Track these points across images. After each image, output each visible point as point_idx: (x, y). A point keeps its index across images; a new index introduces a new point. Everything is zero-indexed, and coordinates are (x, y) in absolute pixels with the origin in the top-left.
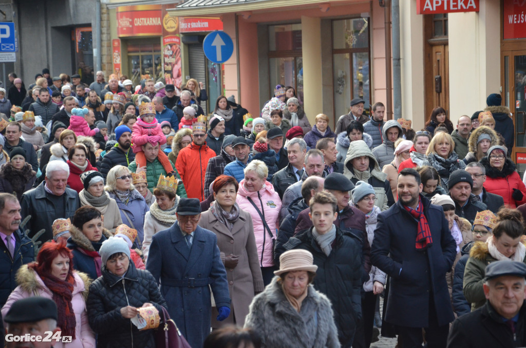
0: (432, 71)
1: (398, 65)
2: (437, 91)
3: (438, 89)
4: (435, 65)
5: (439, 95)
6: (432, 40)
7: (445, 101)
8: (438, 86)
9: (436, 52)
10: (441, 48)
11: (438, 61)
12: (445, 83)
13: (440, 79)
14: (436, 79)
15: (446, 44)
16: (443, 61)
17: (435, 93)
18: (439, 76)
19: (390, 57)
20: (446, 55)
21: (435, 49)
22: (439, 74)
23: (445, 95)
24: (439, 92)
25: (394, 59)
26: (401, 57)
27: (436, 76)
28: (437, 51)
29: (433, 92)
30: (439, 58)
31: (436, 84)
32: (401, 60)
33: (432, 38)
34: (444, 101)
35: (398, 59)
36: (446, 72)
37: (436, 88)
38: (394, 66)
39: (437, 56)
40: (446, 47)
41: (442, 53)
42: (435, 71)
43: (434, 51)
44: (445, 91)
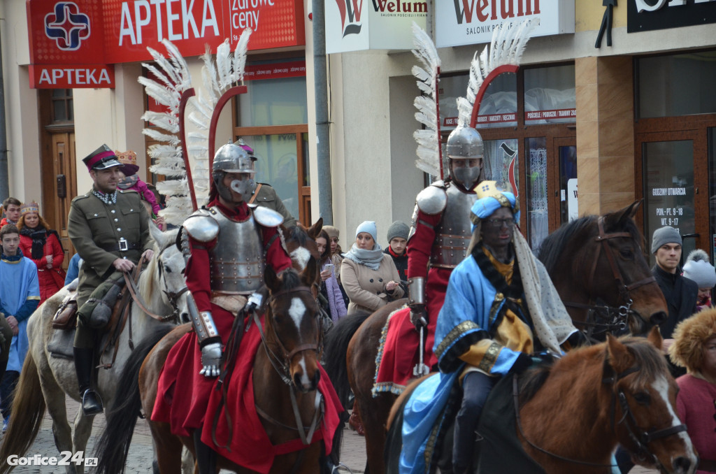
0: (53, 168)
1: (4, 159)
2: (60, 196)
3: (62, 193)
4: (56, 160)
5: (63, 201)
6: (51, 126)
8: (61, 188)
9: (57, 143)
10: (64, 137)
11: (61, 154)
12: (71, 184)
13: (64, 179)
14: (58, 179)
15: (71, 131)
16: (67, 154)
17: (57, 198)
18: (62, 175)
20: (72, 146)
21: (55, 139)
22: (62, 173)
24: (63, 197)
26: (8, 148)
27: (57, 175)
28: (59, 140)
29: (54, 196)
30: (61, 151)
31: (59, 185)
32: (9, 154)
33: (49, 124)
35: (4, 151)
36: (73, 170)
37: (59, 191)
39: (59, 148)
40: (71, 136)
41: (66, 143)
42: (56, 168)
43: (54, 141)
44: (72, 195)
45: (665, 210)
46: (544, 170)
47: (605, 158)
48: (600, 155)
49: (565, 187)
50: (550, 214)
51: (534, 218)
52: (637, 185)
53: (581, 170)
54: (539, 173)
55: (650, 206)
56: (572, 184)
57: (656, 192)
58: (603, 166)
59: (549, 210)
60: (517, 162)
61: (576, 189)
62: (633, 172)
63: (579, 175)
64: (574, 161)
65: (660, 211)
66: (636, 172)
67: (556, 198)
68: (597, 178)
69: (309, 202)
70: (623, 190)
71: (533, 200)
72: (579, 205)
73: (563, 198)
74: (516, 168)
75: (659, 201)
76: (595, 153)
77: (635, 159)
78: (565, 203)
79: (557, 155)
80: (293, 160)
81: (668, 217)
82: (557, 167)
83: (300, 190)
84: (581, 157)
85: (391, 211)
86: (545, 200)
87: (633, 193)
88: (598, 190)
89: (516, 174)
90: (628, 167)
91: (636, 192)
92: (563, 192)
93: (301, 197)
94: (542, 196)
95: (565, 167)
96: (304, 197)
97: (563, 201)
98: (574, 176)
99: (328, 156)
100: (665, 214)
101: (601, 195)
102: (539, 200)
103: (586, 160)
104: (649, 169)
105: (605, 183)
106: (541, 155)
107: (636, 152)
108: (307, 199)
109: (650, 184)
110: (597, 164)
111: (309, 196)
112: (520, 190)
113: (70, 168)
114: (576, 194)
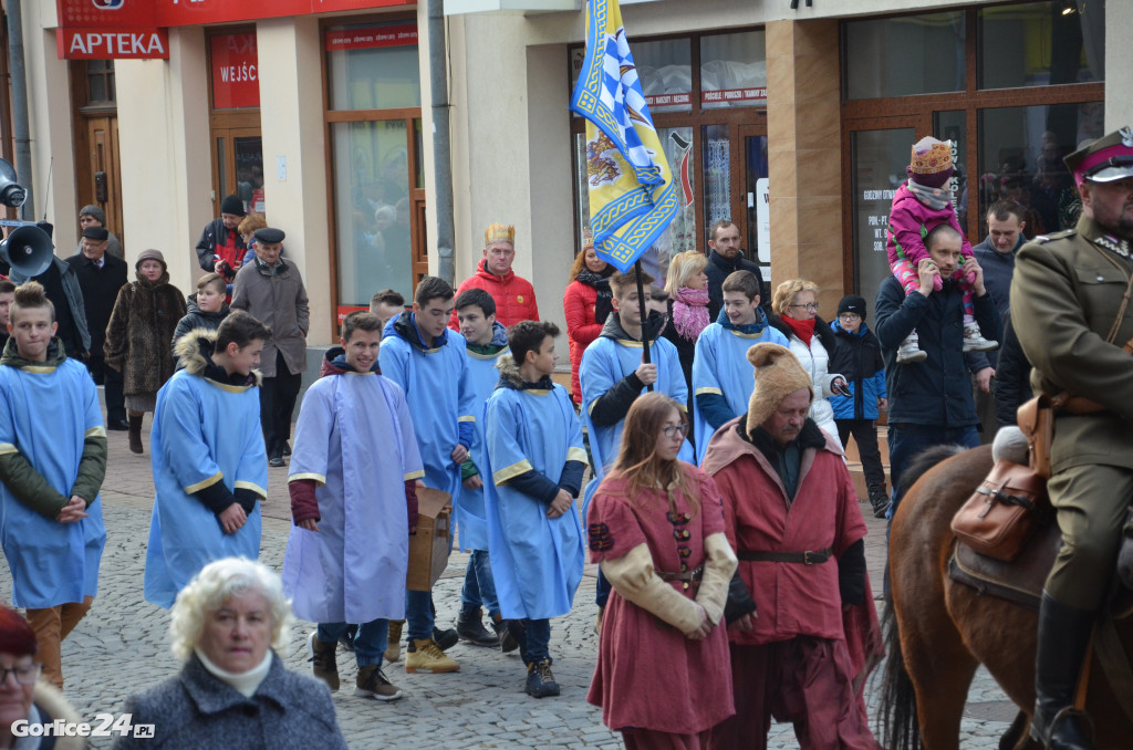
0: (90, 164)
1: (26, 151)
2: (99, 200)
3: (102, 196)
4: (94, 152)
6: (88, 109)
7: (115, 219)
8: (101, 190)
9: (95, 131)
10: (104, 123)
11: (100, 145)
12: (114, 185)
13: (104, 177)
14: (97, 177)
15: (112, 116)
16: (108, 146)
18: (102, 173)
19: (11, 138)
20: (114, 136)
21: (92, 125)
22: (101, 170)
23: (115, 207)
24: (103, 200)
25: (18, 141)
26: (31, 137)
27: (96, 173)
28: (97, 127)
30: (100, 141)
31: (98, 186)
32: (32, 144)
33: (86, 105)
34: (112, 216)
35: (26, 141)
36: (116, 166)
37: (98, 194)
38: (18, 152)
39: (97, 135)
40: (113, 121)
41: (106, 131)
42: (94, 164)
43: (91, 129)
44: (114, 198)
45: (879, 218)
46: (726, 166)
47: (804, 152)
48: (798, 147)
49: (754, 191)
52: (844, 186)
53: (773, 168)
54: (720, 170)
55: (861, 213)
56: (762, 185)
57: (869, 195)
58: (801, 161)
60: (692, 157)
61: (767, 192)
62: (839, 170)
63: (770, 173)
64: (764, 155)
65: (873, 220)
66: (843, 170)
67: (743, 203)
68: (794, 178)
69: (424, 209)
70: (826, 193)
71: (712, 206)
72: (771, 213)
73: (751, 204)
74: (690, 165)
75: (872, 206)
76: (791, 145)
77: (843, 153)
78: (754, 209)
79: (742, 146)
81: (883, 227)
82: (743, 162)
83: (412, 194)
84: (772, 151)
85: (530, 221)
86: (727, 206)
87: (840, 197)
88: (796, 193)
89: (690, 173)
90: (833, 164)
91: (844, 194)
92: (750, 195)
93: (414, 203)
94: (724, 201)
95: (753, 162)
96: (417, 202)
97: (751, 208)
98: (765, 175)
99: (447, 149)
100: (880, 223)
101: (799, 199)
102: (719, 206)
103: (781, 153)
104: (860, 166)
105: (804, 184)
106: (722, 148)
107: (843, 144)
108: (421, 205)
109: (860, 185)
110: (793, 161)
111: (424, 201)
112: (695, 193)
113: (112, 163)
114: (767, 199)
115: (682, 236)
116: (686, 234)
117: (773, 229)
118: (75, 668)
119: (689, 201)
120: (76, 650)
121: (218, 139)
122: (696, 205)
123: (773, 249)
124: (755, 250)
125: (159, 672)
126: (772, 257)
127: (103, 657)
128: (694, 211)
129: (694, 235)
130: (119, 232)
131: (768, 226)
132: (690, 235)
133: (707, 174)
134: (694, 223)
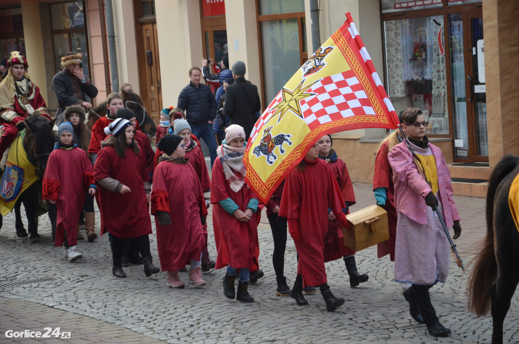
0: (144, 46)
1: (113, 42)
2: (149, 64)
3: (150, 63)
4: (145, 41)
5: (151, 67)
6: (141, 20)
7: (157, 73)
8: (150, 59)
9: (146, 30)
10: (150, 26)
11: (148, 37)
12: (155, 57)
13: (151, 53)
14: (147, 53)
15: (154, 22)
16: (152, 38)
17: (147, 65)
18: (150, 51)
19: (106, 35)
20: (155, 32)
21: (144, 27)
22: (149, 49)
23: (156, 68)
24: (151, 65)
25: (110, 37)
26: (115, 35)
27: (147, 51)
28: (147, 28)
29: (145, 64)
31: (148, 57)
32: (116, 38)
33: (141, 17)
34: (155, 72)
35: (113, 37)
36: (156, 47)
37: (148, 61)
38: (110, 42)
39: (148, 34)
40: (154, 25)
41: (151, 30)
42: (146, 47)
43: (144, 29)
44: (156, 63)
46: (461, 34)
47: (502, 25)
48: (499, 23)
49: (476, 46)
50: (465, 65)
51: (455, 67)
53: (486, 34)
54: (458, 37)
56: (480, 43)
58: (501, 30)
59: (465, 62)
60: (443, 31)
61: (483, 46)
63: (484, 37)
64: (481, 28)
67: (470, 53)
68: (497, 39)
70: (514, 46)
71: (454, 55)
72: (485, 57)
73: (474, 53)
74: (443, 34)
76: (495, 22)
78: (476, 56)
79: (470, 24)
80: (296, 36)
82: (470, 32)
83: (301, 55)
84: (485, 25)
86: (462, 55)
88: (498, 47)
89: (443, 39)
92: (474, 49)
93: (302, 60)
94: (460, 52)
95: (475, 32)
96: (304, 60)
97: (474, 55)
98: (482, 38)
99: (318, 32)
101: (500, 50)
102: (458, 55)
103: (489, 26)
105: (502, 42)
106: (459, 25)
110: (496, 30)
112: (445, 49)
113: (154, 46)
114: (483, 50)
115: (439, 71)
116: (441, 70)
117: (486, 65)
118: (145, 295)
119: (442, 53)
120: (145, 286)
121: (205, 32)
122: (446, 55)
123: (486, 76)
124: (477, 77)
125: (186, 296)
126: (486, 80)
127: (158, 289)
128: (445, 58)
129: (445, 70)
130: (159, 80)
131: (484, 64)
132: (443, 71)
133: (451, 39)
134: (445, 64)
